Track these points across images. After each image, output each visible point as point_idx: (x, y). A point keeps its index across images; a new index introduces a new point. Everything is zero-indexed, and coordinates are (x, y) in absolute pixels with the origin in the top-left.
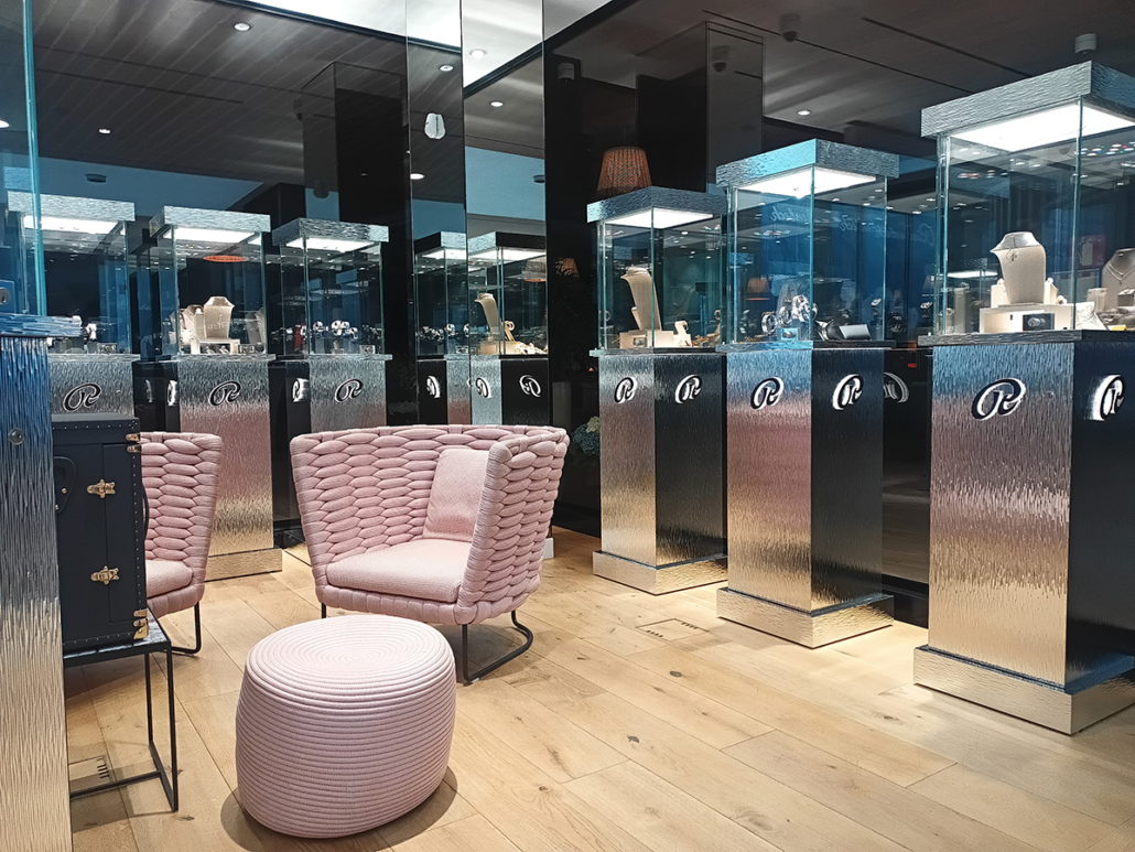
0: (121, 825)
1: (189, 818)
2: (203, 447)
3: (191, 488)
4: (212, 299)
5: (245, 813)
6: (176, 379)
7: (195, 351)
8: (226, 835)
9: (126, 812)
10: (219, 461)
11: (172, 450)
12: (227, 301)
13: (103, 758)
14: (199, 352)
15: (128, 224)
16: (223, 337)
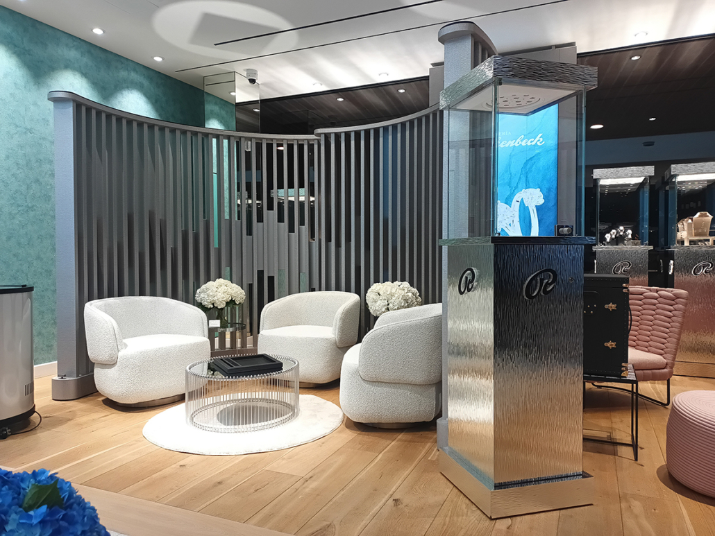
0: (612, 457)
1: (642, 465)
2: (677, 296)
3: (670, 318)
4: (698, 214)
5: (669, 473)
6: (673, 260)
7: (687, 244)
8: (657, 477)
9: (615, 454)
10: (686, 305)
11: (661, 296)
12: (708, 214)
13: (610, 433)
14: (688, 245)
15: (650, 177)
16: (705, 235)
